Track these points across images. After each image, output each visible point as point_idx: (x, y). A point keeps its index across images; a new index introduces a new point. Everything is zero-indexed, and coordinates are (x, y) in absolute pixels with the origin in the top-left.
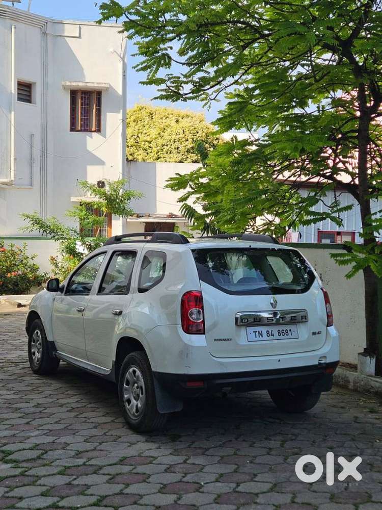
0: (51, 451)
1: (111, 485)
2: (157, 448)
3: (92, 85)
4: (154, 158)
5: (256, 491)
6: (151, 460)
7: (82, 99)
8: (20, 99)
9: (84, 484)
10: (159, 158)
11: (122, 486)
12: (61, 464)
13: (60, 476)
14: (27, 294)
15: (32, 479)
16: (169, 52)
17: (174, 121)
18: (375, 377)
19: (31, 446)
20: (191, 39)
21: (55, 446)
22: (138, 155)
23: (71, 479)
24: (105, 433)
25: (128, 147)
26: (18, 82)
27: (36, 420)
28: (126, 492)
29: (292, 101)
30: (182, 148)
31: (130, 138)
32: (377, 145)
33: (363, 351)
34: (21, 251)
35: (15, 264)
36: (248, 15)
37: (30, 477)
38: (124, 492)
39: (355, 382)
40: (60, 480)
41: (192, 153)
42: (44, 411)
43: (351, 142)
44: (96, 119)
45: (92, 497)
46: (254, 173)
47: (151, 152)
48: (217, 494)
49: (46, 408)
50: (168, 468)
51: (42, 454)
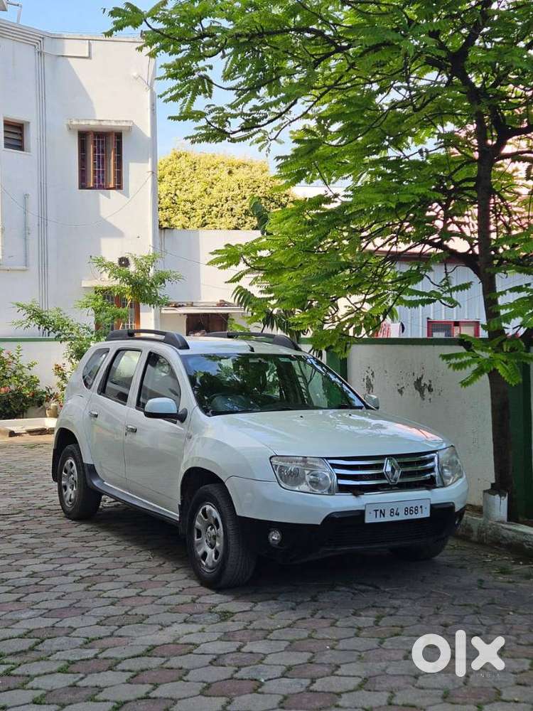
0: (50, 640)
1: (134, 685)
2: (200, 632)
3: (109, 124)
4: (199, 224)
5: (338, 690)
6: (190, 648)
7: (95, 144)
8: (7, 145)
9: (95, 685)
10: (206, 224)
11: (147, 687)
12: (62, 657)
13: (60, 675)
14: (23, 418)
15: (21, 680)
16: (209, 73)
17: (226, 172)
18: (507, 524)
19: (21, 632)
20: (239, 56)
21: (55, 632)
22: (176, 220)
23: (77, 679)
24: (126, 613)
25: (162, 210)
26: (4, 121)
27: (30, 596)
28: (154, 696)
29: (383, 139)
30: (237, 209)
31: (164, 198)
32: (503, 200)
33: (489, 487)
34: (14, 358)
35: (5, 377)
36: (320, 21)
37: (18, 678)
38: (150, 695)
39: (480, 532)
40: (61, 681)
41: (251, 216)
42: (41, 583)
43: (467, 195)
44: (115, 171)
45: (105, 703)
46: (334, 242)
47: (194, 216)
48: (283, 695)
49: (44, 579)
50: (215, 660)
51: (37, 644)
